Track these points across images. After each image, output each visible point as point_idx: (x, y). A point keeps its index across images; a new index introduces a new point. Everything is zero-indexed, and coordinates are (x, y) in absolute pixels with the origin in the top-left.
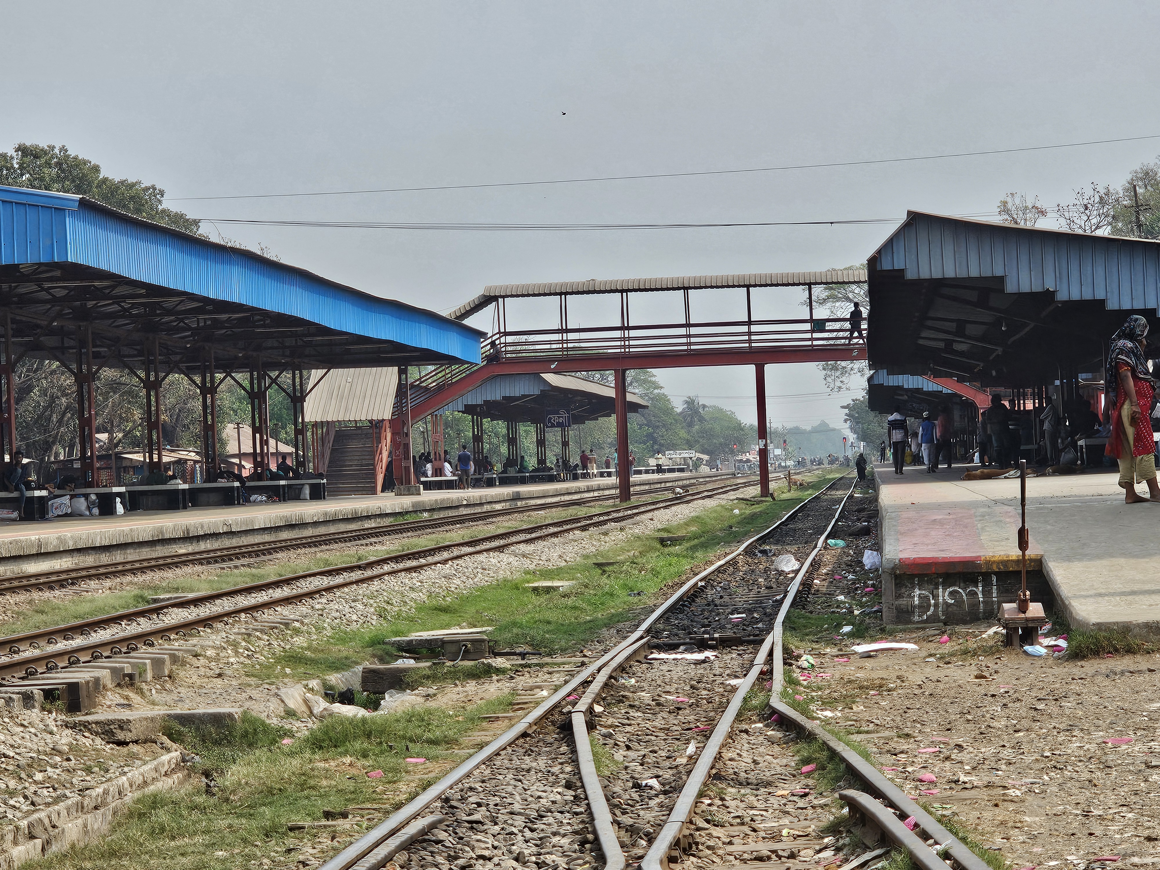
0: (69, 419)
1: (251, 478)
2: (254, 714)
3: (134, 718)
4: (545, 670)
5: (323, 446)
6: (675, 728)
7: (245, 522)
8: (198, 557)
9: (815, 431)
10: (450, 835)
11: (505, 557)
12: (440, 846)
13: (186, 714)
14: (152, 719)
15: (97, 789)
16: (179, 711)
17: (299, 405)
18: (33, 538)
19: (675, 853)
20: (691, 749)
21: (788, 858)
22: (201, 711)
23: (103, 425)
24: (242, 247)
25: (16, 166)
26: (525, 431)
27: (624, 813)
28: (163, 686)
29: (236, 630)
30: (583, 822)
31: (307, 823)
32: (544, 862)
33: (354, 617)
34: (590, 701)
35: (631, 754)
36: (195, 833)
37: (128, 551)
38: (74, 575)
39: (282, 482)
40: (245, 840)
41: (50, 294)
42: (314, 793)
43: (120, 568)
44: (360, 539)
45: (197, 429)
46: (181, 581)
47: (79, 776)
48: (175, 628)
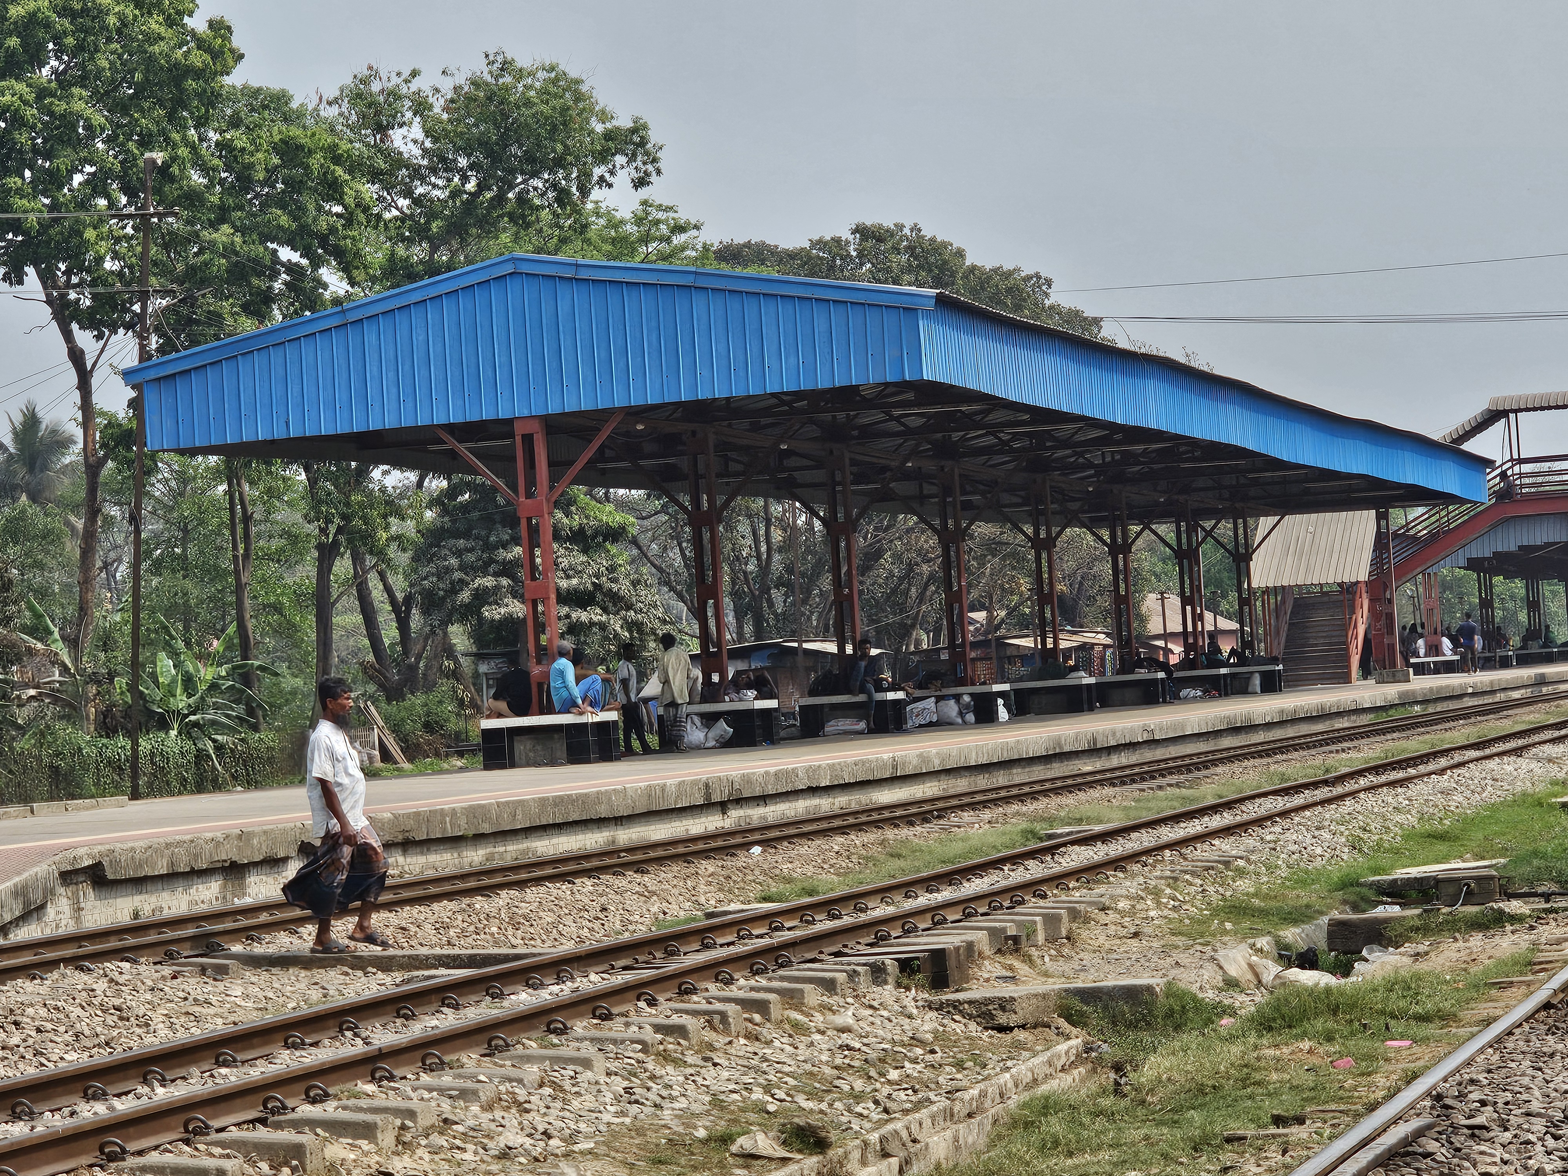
0: (934, 593)
1: (1181, 666)
2: (1182, 985)
3: (1020, 994)
5: (1277, 617)
7: (1174, 726)
8: (1108, 775)
10: (1443, 1145)
11: (1524, 763)
12: (1428, 1160)
13: (1089, 988)
14: (1044, 996)
15: (971, 1091)
16: (1080, 985)
17: (1243, 565)
18: (885, 756)
22: (1110, 982)
23: (979, 601)
24: (1161, 354)
25: (854, 254)
26: (1552, 592)
28: (1058, 951)
29: (1158, 873)
31: (1250, 1131)
33: (1319, 851)
36: (1099, 1147)
37: (1015, 771)
38: (940, 805)
39: (1223, 671)
40: (1165, 1156)
41: (903, 424)
42: (1261, 1091)
43: (1003, 793)
44: (1328, 744)
45: (1105, 602)
46: (1086, 810)
47: (948, 1074)
48: (1076, 873)
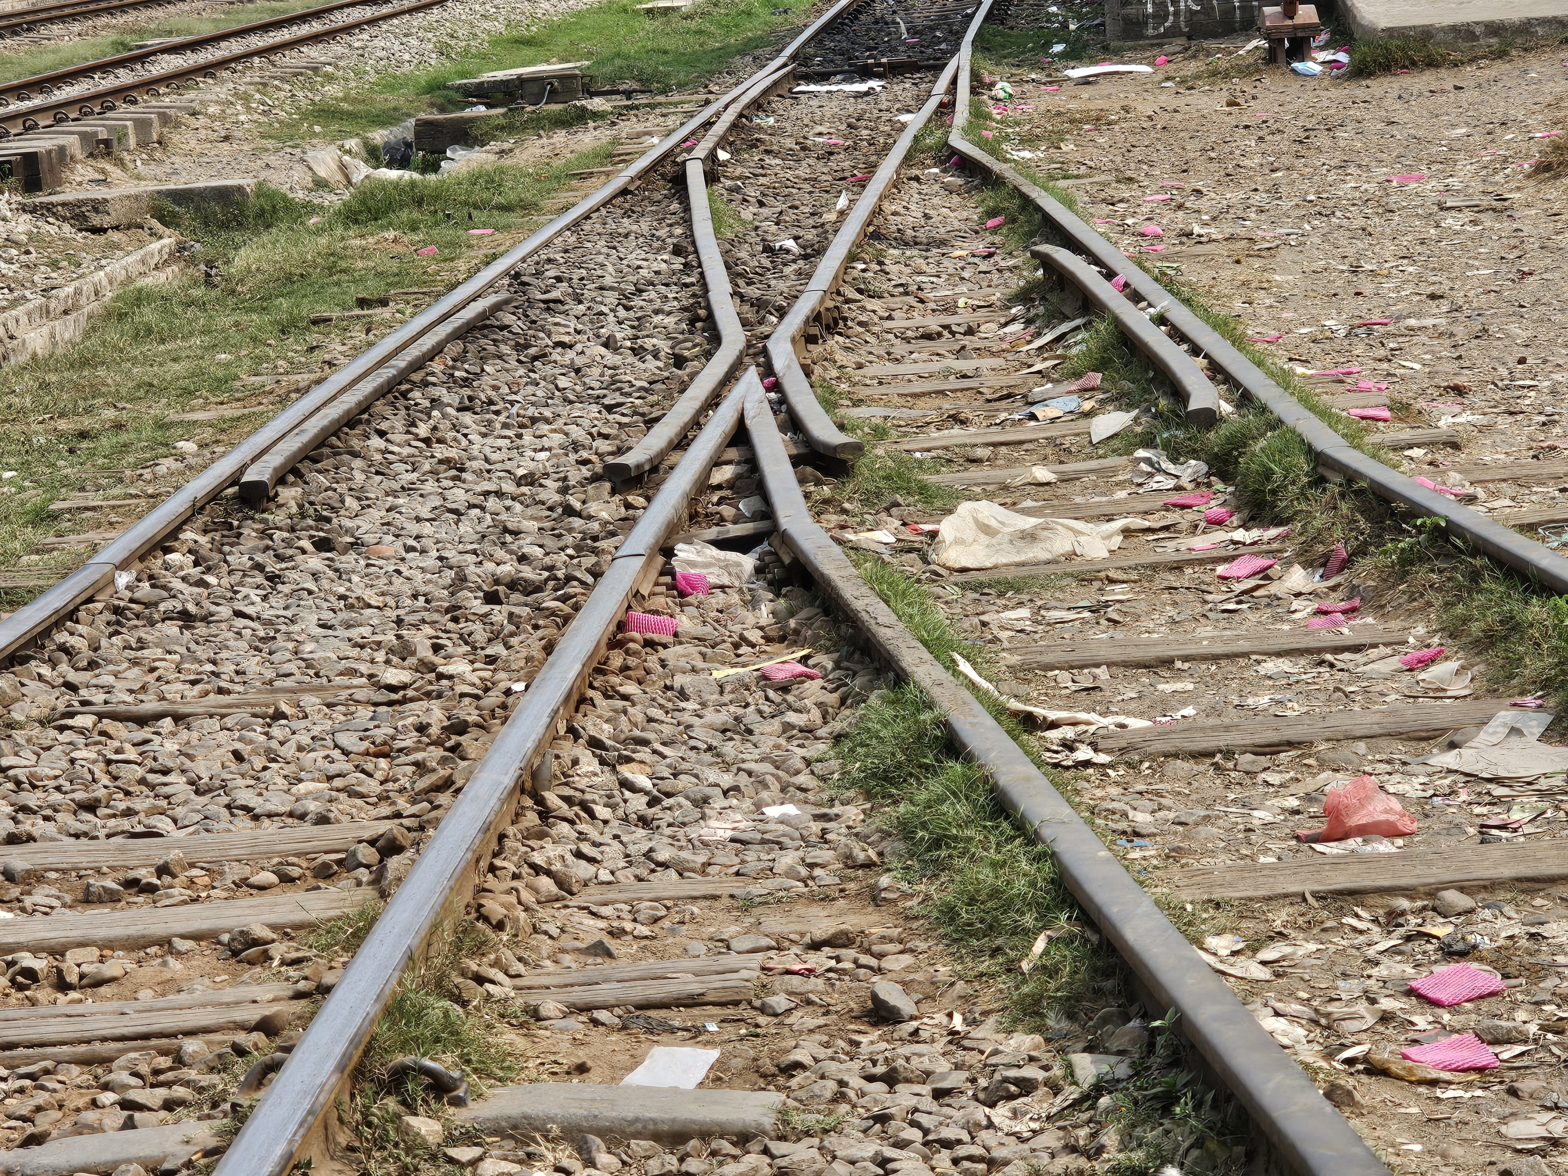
2: (272, 186)
3: (112, 196)
4: (658, 111)
6: (824, 177)
10: (519, 318)
12: (505, 333)
13: (181, 190)
14: (137, 198)
15: (66, 289)
16: (172, 186)
19: (815, 331)
20: (842, 202)
21: (965, 334)
22: (201, 184)
27: (748, 284)
28: (150, 156)
29: (248, 79)
30: (694, 295)
31: (335, 313)
32: (641, 347)
33: (407, 57)
34: (711, 145)
35: (765, 211)
36: (191, 334)
38: (29, 18)
40: (254, 339)
42: (346, 278)
46: (175, 22)
47: (43, 273)
48: (166, 80)
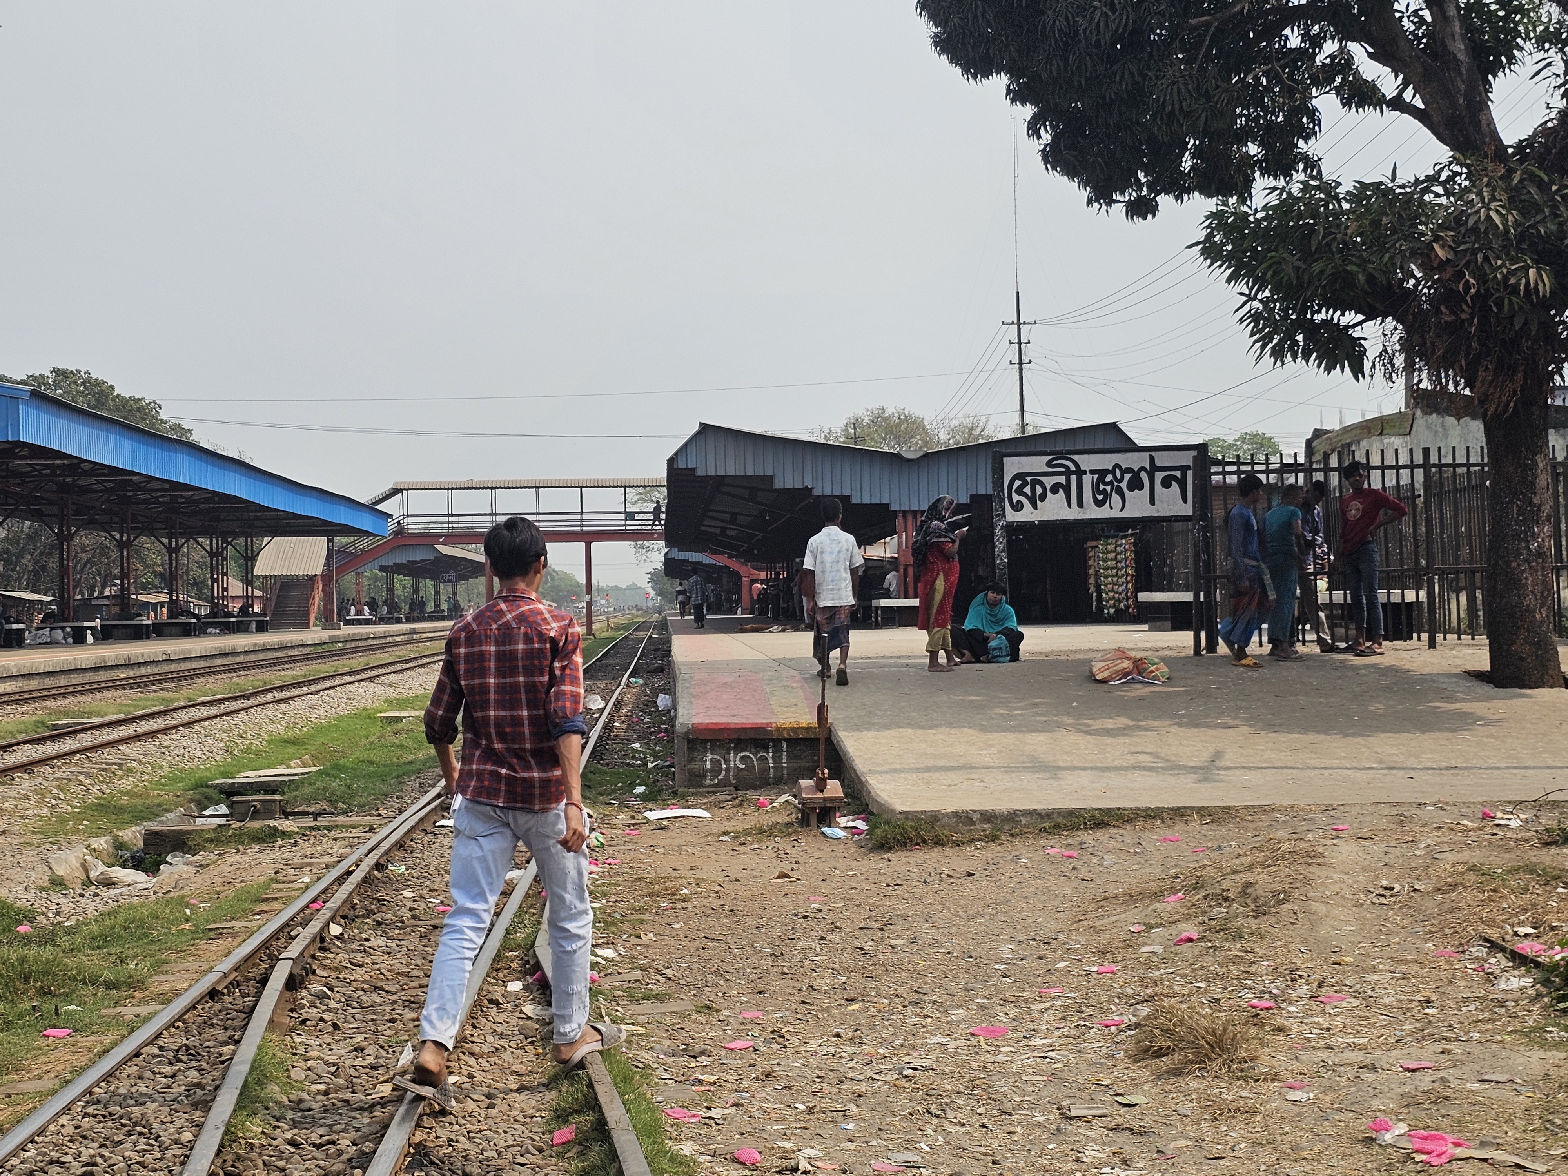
1: (208, 615)
5: (271, 591)
7: (183, 652)
9: (628, 588)
11: (372, 687)
17: (250, 562)
26: (425, 584)
33: (199, 753)
39: (231, 619)
